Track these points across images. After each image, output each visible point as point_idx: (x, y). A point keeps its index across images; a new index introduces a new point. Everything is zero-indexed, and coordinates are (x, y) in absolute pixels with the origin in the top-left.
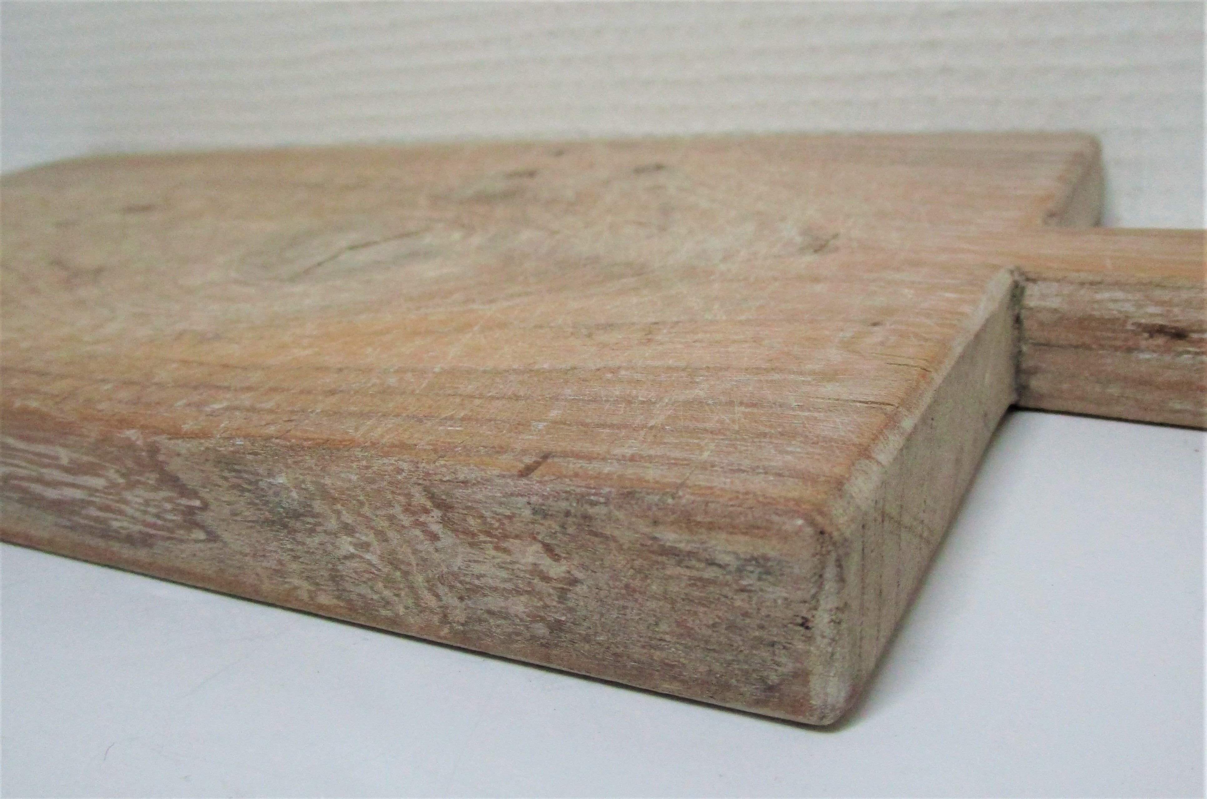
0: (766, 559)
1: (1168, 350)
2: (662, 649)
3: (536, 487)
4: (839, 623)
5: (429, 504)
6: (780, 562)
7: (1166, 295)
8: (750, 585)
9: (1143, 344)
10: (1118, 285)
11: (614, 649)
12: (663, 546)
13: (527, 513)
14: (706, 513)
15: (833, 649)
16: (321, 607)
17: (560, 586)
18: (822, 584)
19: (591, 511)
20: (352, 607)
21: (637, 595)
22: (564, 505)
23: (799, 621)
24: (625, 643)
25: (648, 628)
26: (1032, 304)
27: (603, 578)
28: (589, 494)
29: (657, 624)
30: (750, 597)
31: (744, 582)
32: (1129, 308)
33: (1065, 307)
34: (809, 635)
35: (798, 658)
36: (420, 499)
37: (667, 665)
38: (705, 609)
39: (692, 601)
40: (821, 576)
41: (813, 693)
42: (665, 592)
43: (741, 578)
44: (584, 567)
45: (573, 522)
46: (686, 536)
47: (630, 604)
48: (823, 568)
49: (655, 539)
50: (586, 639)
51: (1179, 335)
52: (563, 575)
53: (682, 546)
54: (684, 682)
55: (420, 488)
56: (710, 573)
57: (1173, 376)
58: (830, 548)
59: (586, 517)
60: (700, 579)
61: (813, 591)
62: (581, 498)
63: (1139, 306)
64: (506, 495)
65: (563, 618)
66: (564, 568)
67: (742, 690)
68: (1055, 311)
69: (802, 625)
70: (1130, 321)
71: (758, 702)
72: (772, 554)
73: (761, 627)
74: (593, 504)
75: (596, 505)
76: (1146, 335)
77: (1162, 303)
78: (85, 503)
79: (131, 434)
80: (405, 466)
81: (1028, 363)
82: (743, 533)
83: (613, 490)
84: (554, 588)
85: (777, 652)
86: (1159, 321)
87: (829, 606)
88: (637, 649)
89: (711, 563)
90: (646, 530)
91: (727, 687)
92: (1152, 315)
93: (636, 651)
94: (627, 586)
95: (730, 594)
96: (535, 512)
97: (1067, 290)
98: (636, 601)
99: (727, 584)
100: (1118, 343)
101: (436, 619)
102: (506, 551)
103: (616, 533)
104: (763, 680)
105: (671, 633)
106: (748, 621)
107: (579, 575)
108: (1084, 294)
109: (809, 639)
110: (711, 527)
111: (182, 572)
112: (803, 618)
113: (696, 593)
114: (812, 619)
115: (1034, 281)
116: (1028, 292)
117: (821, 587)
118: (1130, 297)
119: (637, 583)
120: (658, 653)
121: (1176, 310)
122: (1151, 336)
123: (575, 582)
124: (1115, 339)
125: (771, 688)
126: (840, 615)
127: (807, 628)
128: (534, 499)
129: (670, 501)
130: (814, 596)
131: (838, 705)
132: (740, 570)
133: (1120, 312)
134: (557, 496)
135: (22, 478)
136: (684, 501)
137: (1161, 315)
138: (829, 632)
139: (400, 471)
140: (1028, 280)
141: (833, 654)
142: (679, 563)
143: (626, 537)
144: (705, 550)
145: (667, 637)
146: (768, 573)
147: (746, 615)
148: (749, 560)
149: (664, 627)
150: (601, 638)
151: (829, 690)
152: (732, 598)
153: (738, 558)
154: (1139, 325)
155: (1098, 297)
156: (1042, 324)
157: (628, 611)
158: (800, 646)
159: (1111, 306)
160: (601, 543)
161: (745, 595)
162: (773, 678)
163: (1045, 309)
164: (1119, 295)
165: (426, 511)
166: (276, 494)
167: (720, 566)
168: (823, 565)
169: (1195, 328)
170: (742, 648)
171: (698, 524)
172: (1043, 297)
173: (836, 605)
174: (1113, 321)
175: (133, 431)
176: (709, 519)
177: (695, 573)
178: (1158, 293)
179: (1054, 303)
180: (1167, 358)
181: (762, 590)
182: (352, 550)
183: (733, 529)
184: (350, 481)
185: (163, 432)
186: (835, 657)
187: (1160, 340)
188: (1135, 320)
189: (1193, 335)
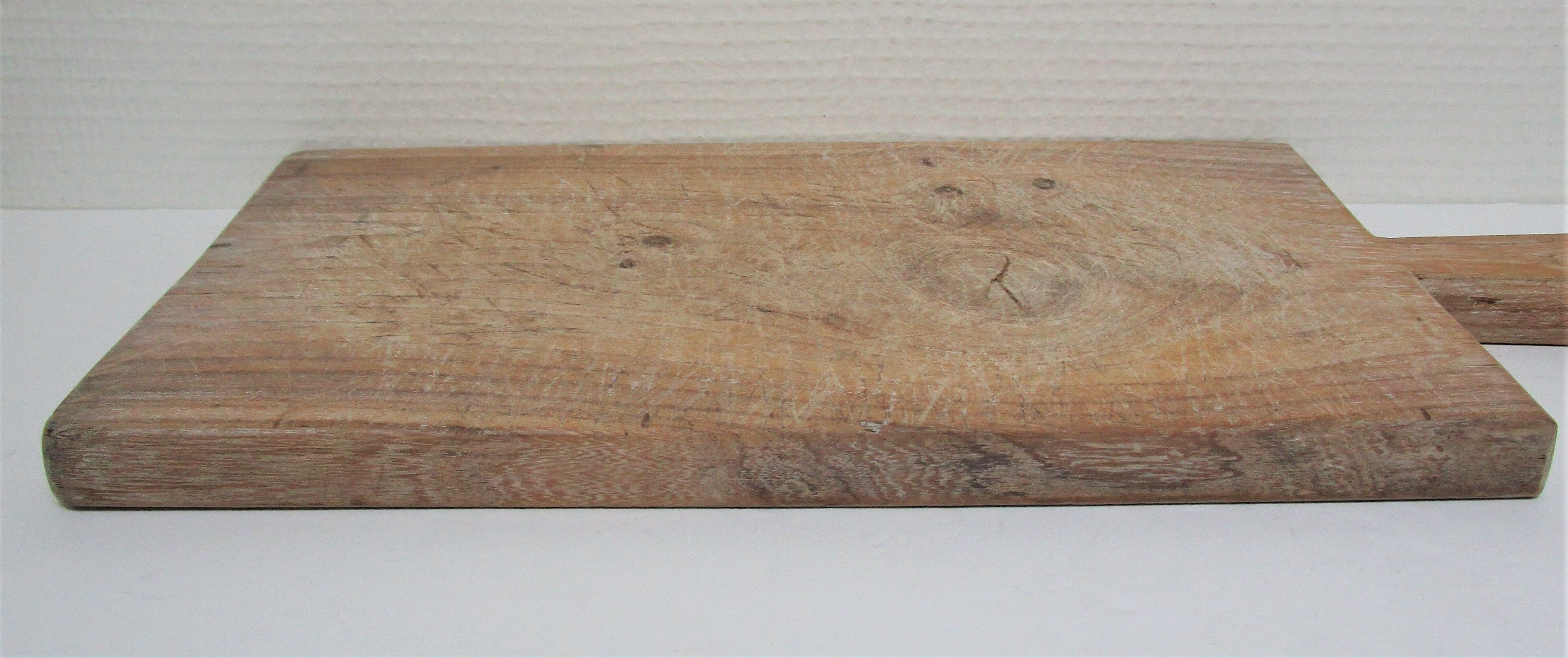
0: (1535, 436)
1: (1486, 309)
2: (1481, 480)
3: (1437, 423)
5: (1382, 438)
7: (1485, 283)
8: (1526, 447)
9: (1475, 307)
10: (1463, 279)
12: (1492, 438)
13: (1433, 434)
14: (1512, 422)
16: (1303, 496)
17: (1440, 462)
19: (1464, 429)
20: (1320, 494)
21: (1476, 460)
22: (1451, 429)
24: (1464, 481)
25: (1478, 472)
27: (1462, 456)
28: (1463, 422)
29: (1481, 470)
30: (1524, 452)
32: (1468, 290)
35: (1538, 471)
36: (1378, 435)
38: (1505, 460)
39: (1500, 458)
42: (1489, 456)
43: (1524, 445)
44: (1454, 453)
45: (1454, 435)
46: (1503, 432)
47: (1472, 464)
49: (1489, 436)
50: (1446, 483)
51: (1491, 302)
52: (1443, 458)
53: (1500, 436)
55: (1379, 432)
56: (1511, 445)
57: (1485, 321)
59: (1460, 432)
60: (1505, 449)
62: (1458, 425)
63: (1473, 289)
64: (1423, 429)
65: (1437, 476)
66: (1444, 455)
67: (1512, 489)
69: (1542, 458)
71: (1517, 493)
72: (1537, 434)
73: (1526, 462)
74: (1463, 426)
75: (1465, 426)
76: (1476, 303)
77: (1482, 287)
78: (1142, 471)
79: (1197, 429)
80: (1370, 423)
82: (1526, 428)
83: (1472, 419)
84: (1437, 464)
85: (1531, 470)
86: (1482, 296)
88: (1469, 483)
89: (1511, 441)
90: (1486, 433)
91: (1505, 489)
92: (1479, 293)
94: (1472, 457)
95: (1517, 453)
96: (1437, 433)
97: (1439, 283)
98: (1475, 462)
99: (1517, 449)
100: (1464, 308)
101: (1369, 489)
102: (1418, 452)
103: (1472, 436)
104: (1522, 483)
105: (1487, 472)
106: (1521, 461)
107: (1451, 456)
108: (1448, 285)
109: (1544, 463)
110: (1513, 427)
111: (1210, 496)
112: (1543, 455)
113: (1504, 454)
114: (1548, 455)
115: (1423, 279)
118: (1468, 285)
119: (1477, 455)
120: (1480, 482)
121: (1489, 290)
122: (1479, 304)
123: (1448, 460)
124: (1462, 306)
125: (1524, 485)
127: (1544, 459)
128: (1437, 428)
129: (1498, 420)
133: (1464, 292)
134: (1447, 425)
135: (1096, 465)
136: (1504, 419)
137: (1482, 293)
139: (1368, 426)
140: (1420, 278)
142: (1498, 444)
143: (1476, 437)
144: (1510, 437)
145: (1485, 474)
149: (1484, 470)
150: (1453, 481)
153: (1524, 437)
154: (1473, 298)
155: (1454, 285)
157: (1470, 467)
158: (1540, 466)
159: (1460, 290)
160: (1464, 441)
162: (1526, 481)
164: (1464, 284)
165: (1379, 441)
166: (1291, 446)
167: (1515, 442)
169: (1498, 298)
170: (1516, 472)
171: (1508, 427)
174: (1461, 297)
175: (1198, 428)
176: (1513, 425)
177: (1503, 447)
178: (1482, 283)
180: (1485, 312)
181: (1530, 448)
182: (1331, 466)
183: (1522, 427)
184: (1340, 434)
185: (1219, 426)
187: (1482, 305)
188: (1471, 296)
189: (1497, 301)
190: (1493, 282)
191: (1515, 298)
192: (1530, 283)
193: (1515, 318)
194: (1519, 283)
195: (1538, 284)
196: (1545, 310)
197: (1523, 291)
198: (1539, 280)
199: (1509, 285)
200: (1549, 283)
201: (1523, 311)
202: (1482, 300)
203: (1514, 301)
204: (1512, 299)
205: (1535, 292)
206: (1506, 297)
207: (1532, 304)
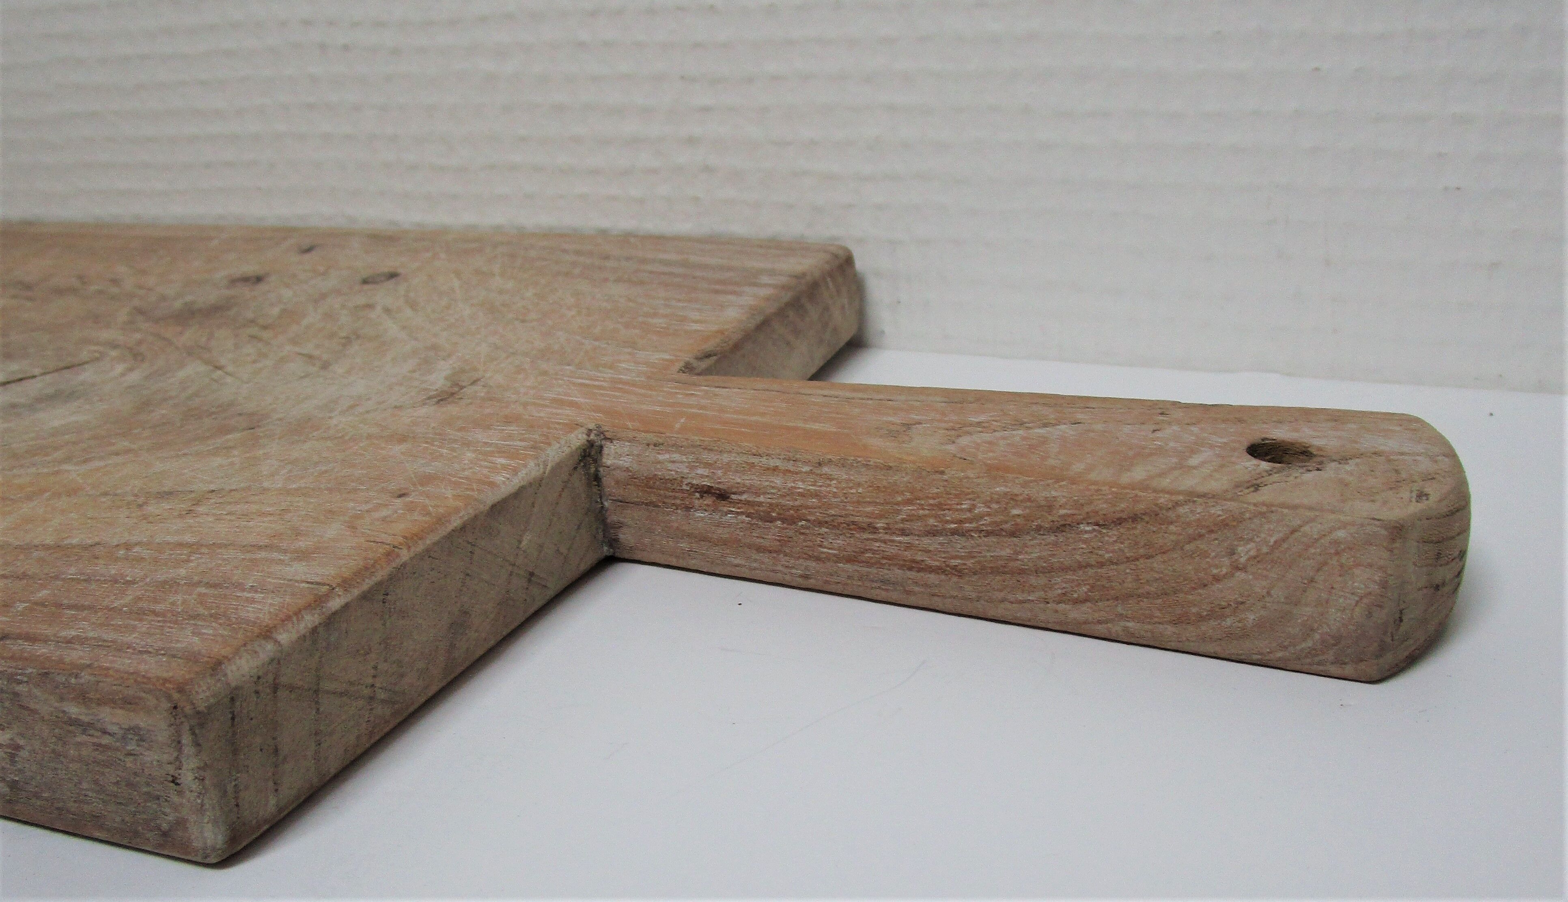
0: (140, 729)
1: (716, 510)
2: (88, 803)
4: (203, 780)
6: (149, 731)
7: (713, 458)
8: (133, 750)
9: (697, 503)
10: (675, 447)
11: (57, 805)
12: (70, 718)
14: (97, 690)
15: (203, 800)
17: (10, 751)
18: (181, 748)
19: (19, 688)
21: (62, 758)
23: (170, 779)
24: (62, 799)
25: (75, 785)
26: (609, 463)
27: (37, 744)
28: (17, 674)
29: (80, 783)
30: (135, 760)
31: (129, 748)
32: (684, 469)
33: (635, 467)
34: (180, 790)
35: (176, 809)
37: (94, 816)
38: (109, 770)
39: (98, 763)
40: (179, 742)
41: (193, 837)
42: (80, 755)
43: (126, 744)
44: (22, 735)
45: (7, 697)
46: (84, 710)
47: (60, 766)
48: (180, 736)
49: (64, 712)
50: (37, 796)
51: (723, 496)
52: (9, 742)
53: (82, 717)
54: (108, 830)
56: (105, 740)
57: (723, 533)
58: (183, 719)
59: (16, 694)
60: (100, 745)
61: (175, 754)
63: (692, 468)
65: (17, 779)
66: (8, 736)
67: (147, 836)
68: (627, 470)
69: (173, 782)
70: (686, 481)
71: (160, 846)
72: (142, 725)
73: (148, 784)
75: (20, 683)
76: (697, 495)
77: (708, 465)
81: (613, 518)
82: (121, 708)
83: (35, 670)
84: (6, 753)
85: (163, 804)
86: (707, 482)
87: (192, 766)
88: (72, 804)
89: (105, 732)
90: (57, 704)
91: (136, 834)
92: (702, 476)
93: (72, 805)
94: (53, 751)
95: (121, 757)
97: (636, 450)
98: (62, 763)
99: (117, 749)
100: (678, 502)
103: (37, 707)
104: (159, 828)
105: (92, 790)
106: (138, 779)
108: (651, 455)
109: (180, 793)
110: (100, 702)
112: (172, 776)
113: (100, 757)
114: (179, 777)
115: (611, 440)
116: (606, 451)
117: (180, 750)
118: (684, 458)
119: (59, 748)
120: (86, 806)
121: (720, 473)
122: (702, 497)
123: (18, 748)
124: (675, 498)
125: (165, 834)
126: (202, 773)
127: (177, 784)
129: (73, 681)
130: (177, 758)
131: (218, 847)
132: (124, 738)
133: (677, 473)
136: (82, 681)
137: (708, 477)
138: (195, 786)
140: (606, 439)
141: (202, 805)
142: (84, 732)
143: (44, 710)
144: (98, 721)
145: (90, 794)
146: (142, 740)
147: (135, 774)
148: (128, 730)
149: (85, 785)
150: (46, 795)
151: (206, 835)
152: (124, 761)
153: (121, 728)
154: (692, 485)
155: (660, 457)
156: (617, 482)
157: (59, 771)
158: (176, 799)
159: (670, 466)
160: (29, 715)
161: (131, 758)
162: (165, 826)
163: (618, 468)
164: (676, 456)
167: (109, 734)
168: (178, 733)
169: (736, 490)
170: (139, 801)
171: (91, 700)
172: (619, 456)
173: (197, 765)
174: (672, 481)
176: (98, 696)
177: (95, 740)
178: (708, 457)
179: (625, 462)
180: (717, 516)
181: (141, 754)
183: (114, 704)
186: (204, 808)
187: (709, 500)
188: (688, 481)
189: (733, 496)
190: (726, 458)
191: (764, 493)
192: (790, 466)
193: (772, 533)
194: (773, 463)
195: (806, 469)
196: (821, 524)
197: (778, 481)
198: (806, 463)
199: (752, 465)
200: (825, 470)
201: (784, 520)
202: (705, 491)
203: (761, 499)
204: (757, 494)
205: (800, 485)
206: (749, 489)
207: (797, 509)
